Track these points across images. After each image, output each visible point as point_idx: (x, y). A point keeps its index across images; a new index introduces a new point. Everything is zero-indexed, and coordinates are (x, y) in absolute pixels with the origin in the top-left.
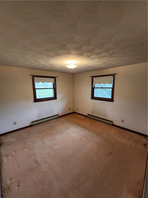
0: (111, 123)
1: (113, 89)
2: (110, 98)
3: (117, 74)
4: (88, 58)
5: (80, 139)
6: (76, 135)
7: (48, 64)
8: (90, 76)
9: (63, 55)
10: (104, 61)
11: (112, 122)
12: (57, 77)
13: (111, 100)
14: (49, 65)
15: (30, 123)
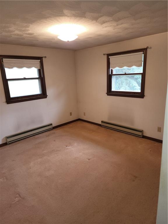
0: (140, 134)
1: (143, 75)
2: (139, 91)
3: (151, 48)
4: (96, 21)
5: (88, 160)
6: (81, 154)
7: (26, 34)
8: (104, 54)
9: (51, 17)
10: (125, 25)
11: (141, 131)
12: (45, 57)
13: (141, 95)
14: (28, 35)
15: (3, 139)
